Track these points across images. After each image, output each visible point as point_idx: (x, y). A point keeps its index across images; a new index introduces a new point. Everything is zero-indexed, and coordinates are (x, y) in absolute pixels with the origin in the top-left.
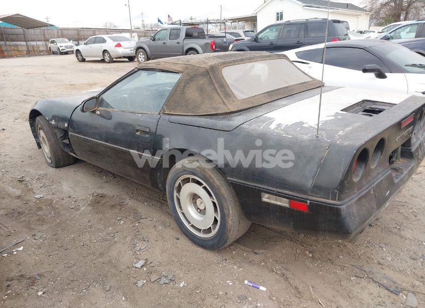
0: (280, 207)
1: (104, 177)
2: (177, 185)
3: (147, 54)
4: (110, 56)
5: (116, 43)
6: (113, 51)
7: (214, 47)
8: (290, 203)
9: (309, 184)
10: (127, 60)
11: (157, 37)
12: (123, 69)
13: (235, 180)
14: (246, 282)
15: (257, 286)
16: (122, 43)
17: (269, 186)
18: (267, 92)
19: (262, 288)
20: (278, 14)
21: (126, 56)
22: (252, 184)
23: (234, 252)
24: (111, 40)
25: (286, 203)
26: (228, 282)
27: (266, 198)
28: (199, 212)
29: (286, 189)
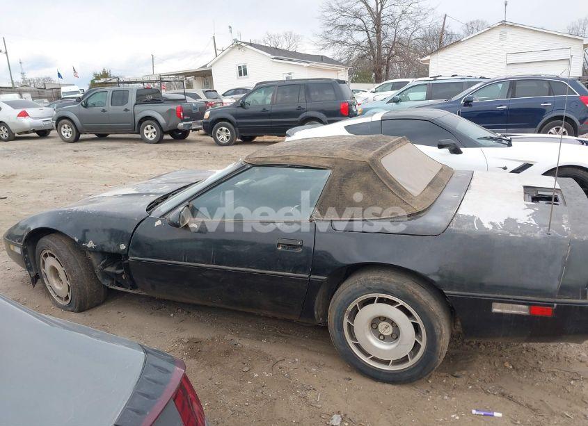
0: (517, 315)
1: (172, 315)
2: (350, 308)
3: (75, 126)
4: (9, 131)
5: (19, 111)
6: (14, 123)
7: (182, 114)
8: (530, 310)
9: (556, 285)
10: (35, 134)
11: (90, 102)
12: (40, 150)
13: (456, 293)
14: (474, 412)
15: (490, 414)
16: (28, 111)
17: (503, 294)
18: (429, 185)
19: (497, 414)
20: (240, 67)
21: (36, 129)
22: (481, 295)
23: (430, 382)
24: (9, 107)
25: (523, 310)
26: (453, 416)
27: (497, 308)
28: (383, 340)
29: (526, 294)
